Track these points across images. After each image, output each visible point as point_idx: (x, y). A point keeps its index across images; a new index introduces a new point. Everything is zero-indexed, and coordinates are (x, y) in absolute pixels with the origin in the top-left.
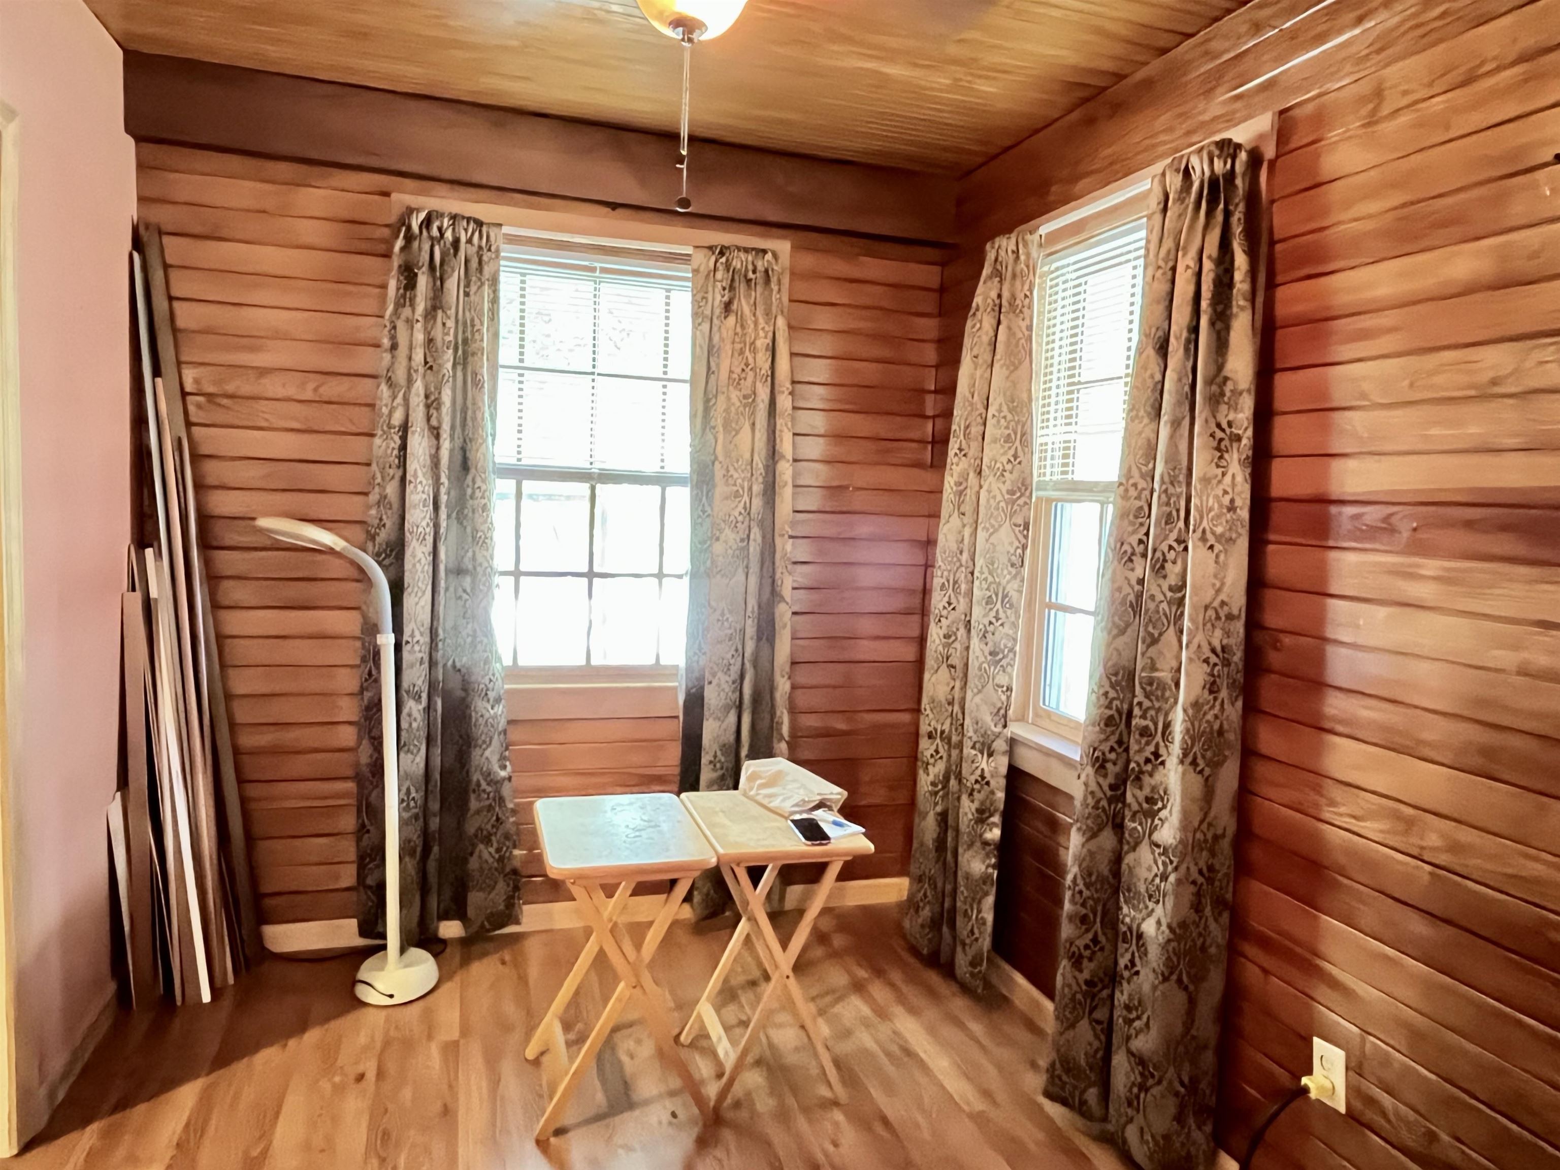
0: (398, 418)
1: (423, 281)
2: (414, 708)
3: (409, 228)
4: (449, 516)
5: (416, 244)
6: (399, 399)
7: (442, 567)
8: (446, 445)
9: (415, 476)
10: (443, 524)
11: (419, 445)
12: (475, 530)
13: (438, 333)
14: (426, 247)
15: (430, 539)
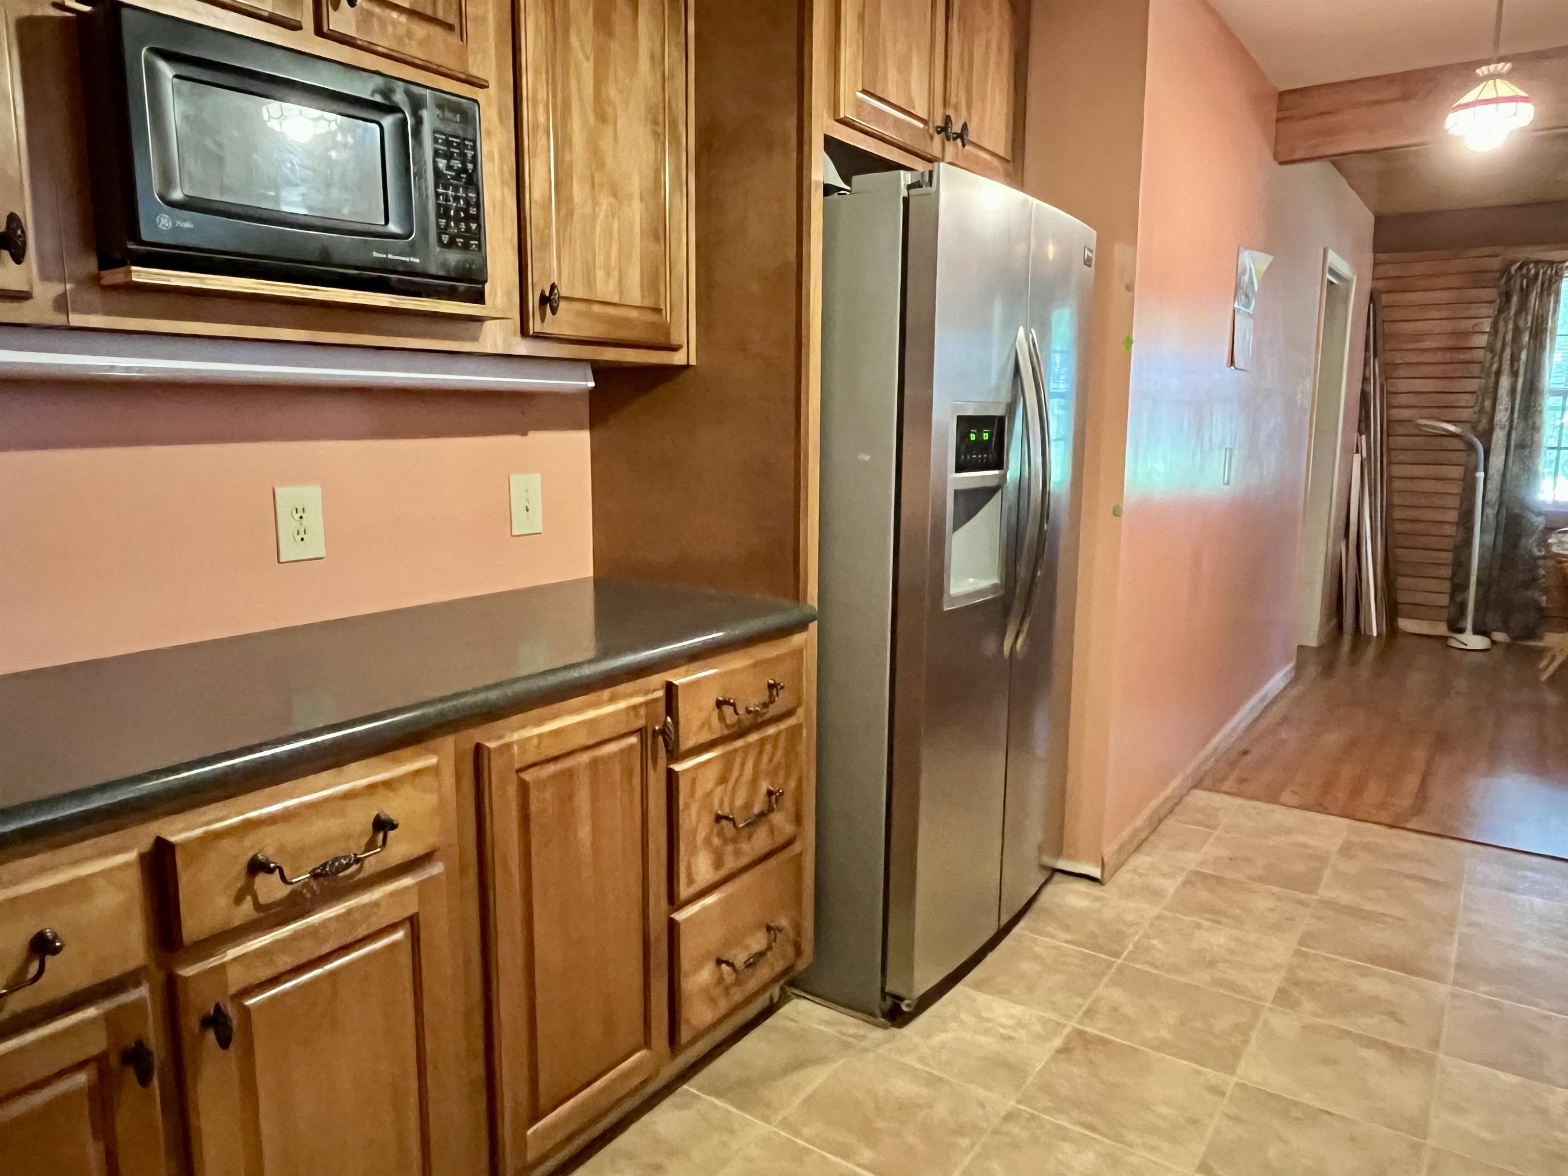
0: (1495, 367)
1: (1515, 299)
2: (1491, 512)
3: (1510, 272)
4: (1519, 417)
5: (1513, 281)
6: (1496, 359)
7: (1513, 443)
8: (1521, 380)
9: (1502, 396)
10: (1516, 420)
11: (1505, 382)
12: (1534, 423)
13: (1521, 323)
14: (1518, 281)
15: (1507, 429)
